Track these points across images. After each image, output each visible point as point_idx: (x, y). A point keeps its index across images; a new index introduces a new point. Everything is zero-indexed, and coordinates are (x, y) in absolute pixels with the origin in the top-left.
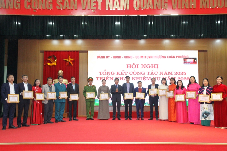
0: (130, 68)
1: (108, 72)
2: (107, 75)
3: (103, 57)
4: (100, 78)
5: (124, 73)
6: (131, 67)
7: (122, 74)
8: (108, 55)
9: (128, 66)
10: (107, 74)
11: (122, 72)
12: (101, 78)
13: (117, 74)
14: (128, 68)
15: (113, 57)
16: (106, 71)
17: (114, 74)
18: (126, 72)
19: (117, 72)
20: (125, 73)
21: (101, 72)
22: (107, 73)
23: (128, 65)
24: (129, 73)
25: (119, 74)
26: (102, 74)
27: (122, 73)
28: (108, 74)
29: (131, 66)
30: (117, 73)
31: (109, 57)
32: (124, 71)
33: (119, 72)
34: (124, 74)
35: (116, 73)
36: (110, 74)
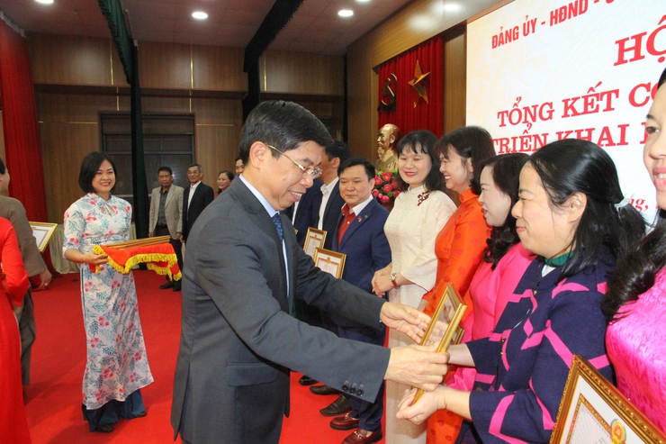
0: (638, 57)
1: (527, 109)
2: (525, 127)
3: (511, 36)
4: (501, 140)
5: (596, 103)
6: (644, 51)
7: (586, 112)
8: (529, 19)
9: (622, 51)
10: (526, 121)
11: (586, 98)
12: (505, 142)
13: (566, 115)
14: (621, 61)
15: (552, 17)
16: (521, 106)
17: (550, 117)
18: (609, 93)
19: (566, 101)
20: (603, 104)
21: (503, 113)
22: (523, 112)
23: (621, 43)
24: (625, 95)
25: (576, 114)
26: (506, 119)
27: (586, 104)
28: (529, 119)
29: (644, 40)
30: (566, 108)
31: (534, 23)
32: (598, 90)
33: (575, 99)
34: (597, 110)
35: (559, 108)
36: (534, 119)
